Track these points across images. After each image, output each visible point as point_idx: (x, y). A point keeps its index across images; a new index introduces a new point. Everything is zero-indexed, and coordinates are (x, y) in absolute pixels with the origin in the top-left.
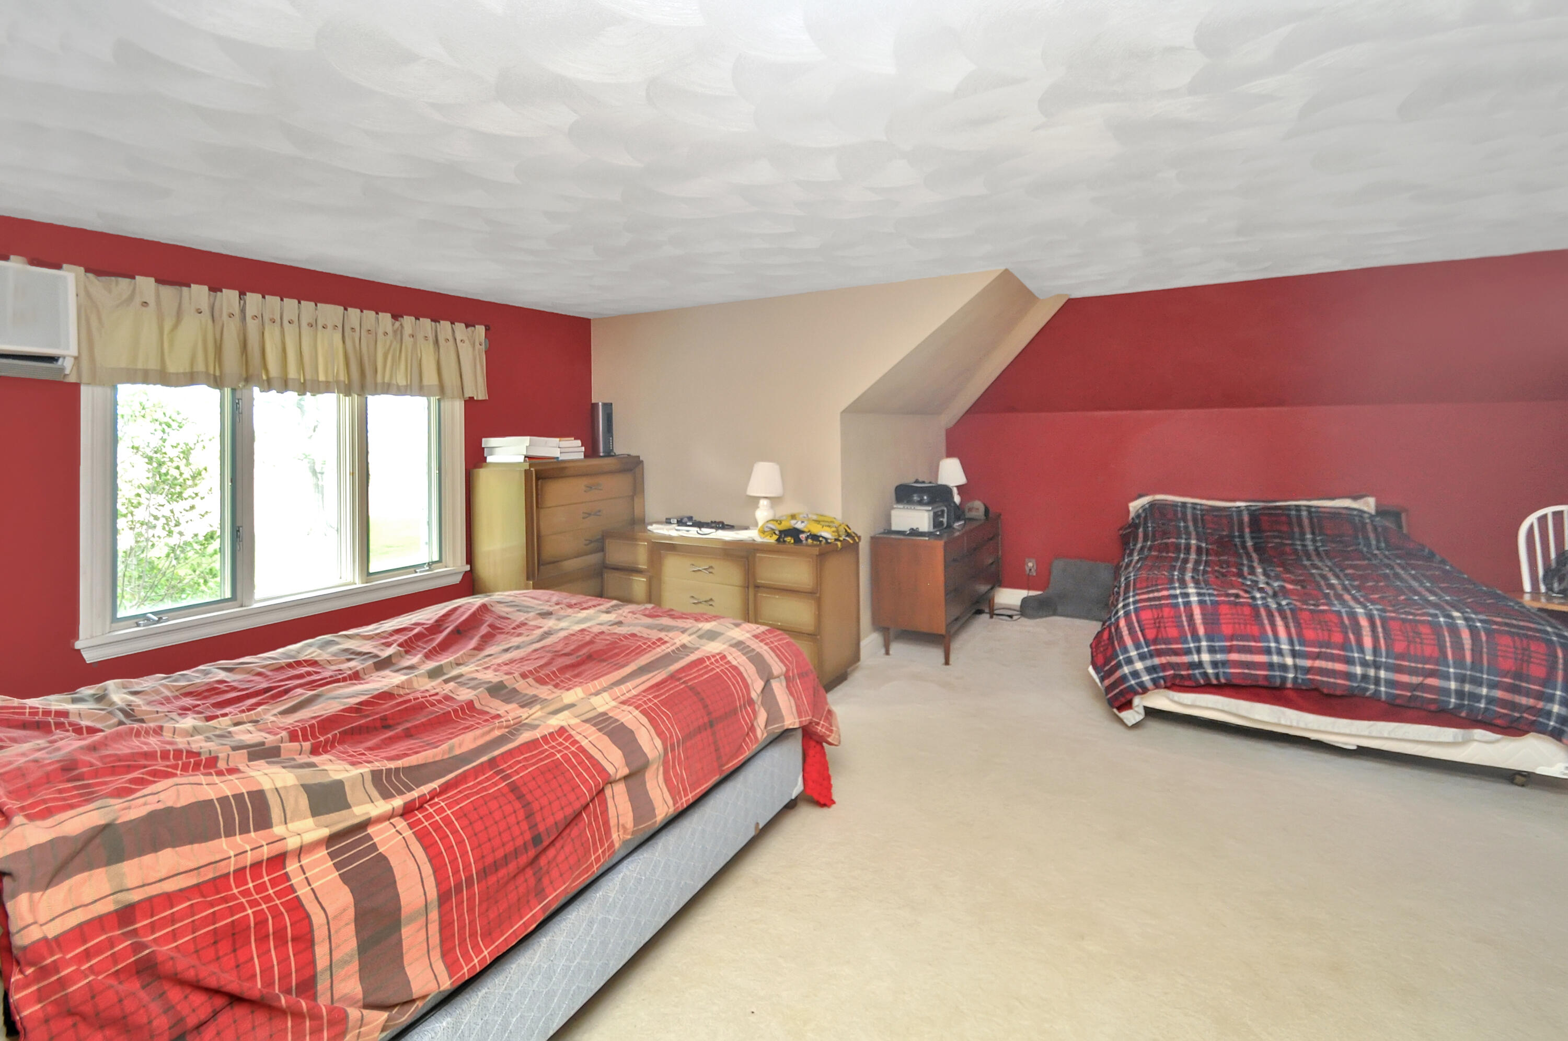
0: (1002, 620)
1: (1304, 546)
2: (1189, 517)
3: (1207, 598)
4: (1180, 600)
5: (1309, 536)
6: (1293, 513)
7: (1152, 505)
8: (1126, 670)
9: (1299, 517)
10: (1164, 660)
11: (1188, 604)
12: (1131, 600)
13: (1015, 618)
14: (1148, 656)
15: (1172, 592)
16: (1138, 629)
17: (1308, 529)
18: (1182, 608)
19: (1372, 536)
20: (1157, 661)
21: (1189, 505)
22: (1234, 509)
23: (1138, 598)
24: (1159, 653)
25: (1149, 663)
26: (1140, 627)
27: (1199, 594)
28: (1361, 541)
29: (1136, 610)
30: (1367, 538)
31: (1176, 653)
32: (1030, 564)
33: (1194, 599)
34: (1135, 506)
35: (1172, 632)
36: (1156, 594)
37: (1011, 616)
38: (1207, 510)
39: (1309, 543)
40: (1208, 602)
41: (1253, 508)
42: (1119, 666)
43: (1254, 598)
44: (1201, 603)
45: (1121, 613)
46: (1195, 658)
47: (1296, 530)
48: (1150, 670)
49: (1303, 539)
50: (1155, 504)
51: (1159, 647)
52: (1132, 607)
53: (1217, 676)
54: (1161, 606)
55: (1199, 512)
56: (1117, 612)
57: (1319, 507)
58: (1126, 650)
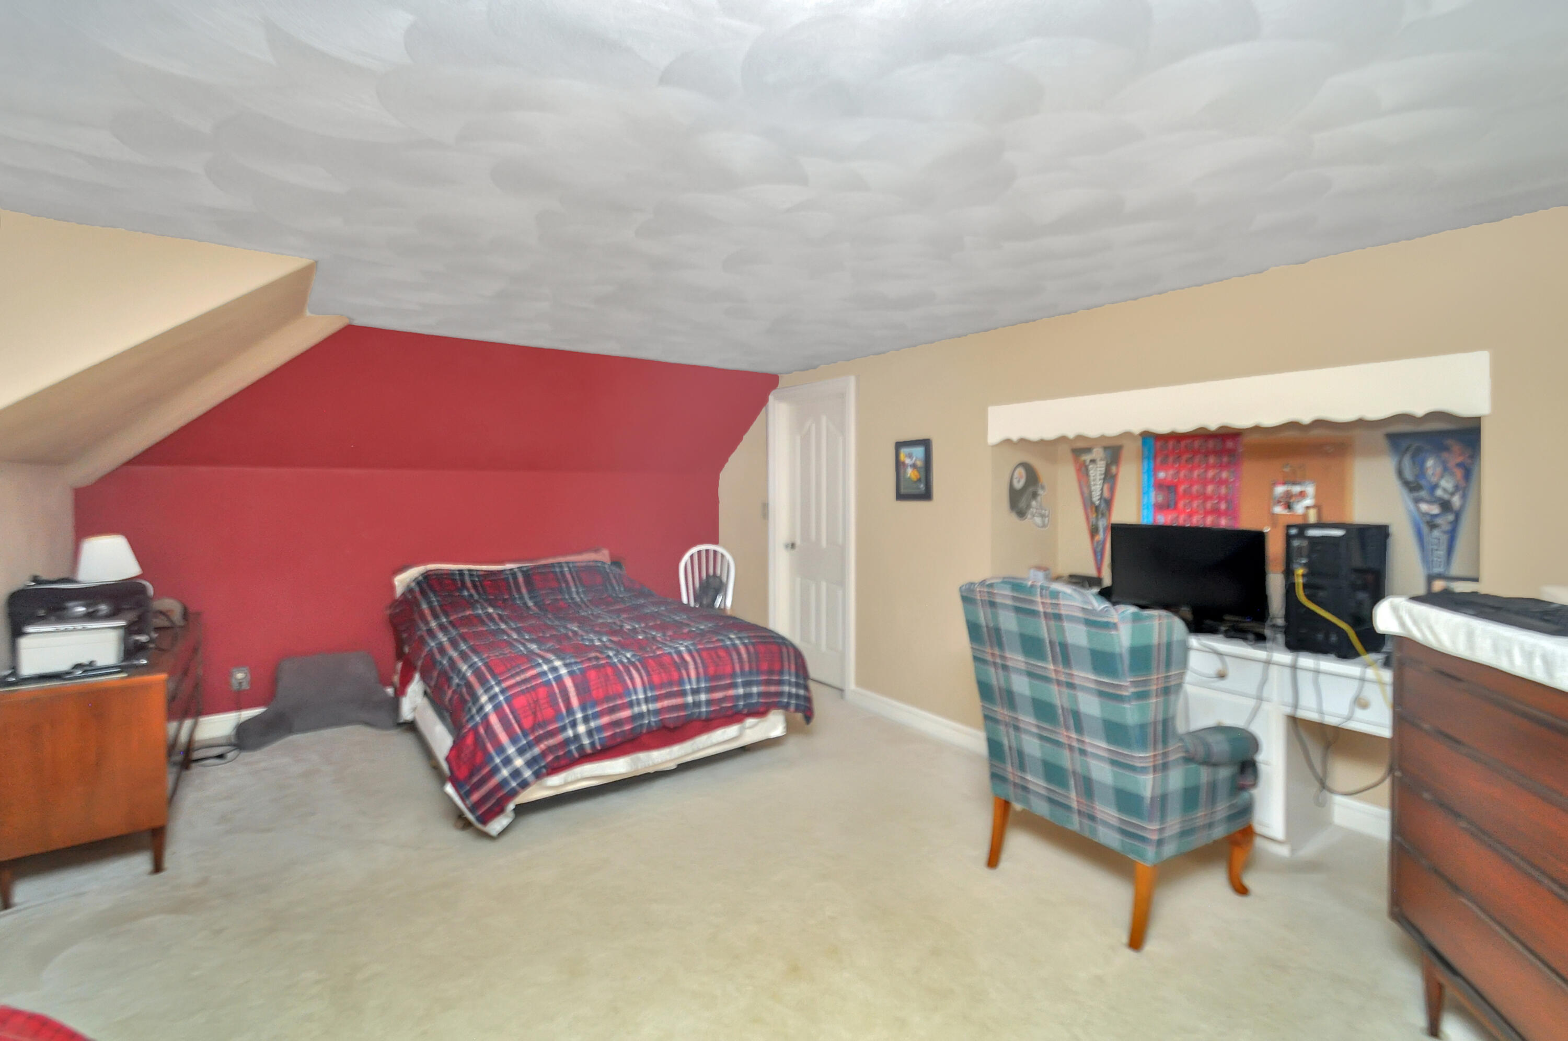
0: (205, 766)
1: (572, 599)
2: (469, 584)
3: (575, 668)
4: (550, 676)
5: (574, 589)
6: (558, 570)
7: (427, 576)
8: (505, 772)
9: (562, 573)
10: (543, 746)
11: (559, 679)
12: (497, 689)
13: (230, 755)
14: (527, 747)
15: (538, 670)
16: (513, 721)
17: (572, 584)
18: (554, 683)
19: (614, 581)
20: (536, 751)
21: (466, 572)
22: (508, 572)
23: (504, 685)
24: (538, 740)
25: (528, 755)
26: (515, 717)
27: (566, 665)
28: (609, 588)
29: (506, 699)
30: (611, 585)
31: (552, 734)
32: (240, 676)
33: (563, 671)
34: (403, 580)
35: (548, 712)
36: (523, 677)
37: (221, 756)
38: (483, 575)
39: (575, 596)
40: (577, 671)
41: (525, 569)
42: (495, 770)
43: (609, 657)
44: (571, 673)
45: (489, 708)
46: (570, 733)
47: (564, 585)
48: (529, 764)
49: (570, 593)
50: (429, 575)
51: (537, 734)
52: (501, 698)
53: (593, 744)
54: (534, 688)
55: (477, 579)
56: (481, 708)
57: (576, 562)
58: (500, 749)
